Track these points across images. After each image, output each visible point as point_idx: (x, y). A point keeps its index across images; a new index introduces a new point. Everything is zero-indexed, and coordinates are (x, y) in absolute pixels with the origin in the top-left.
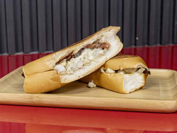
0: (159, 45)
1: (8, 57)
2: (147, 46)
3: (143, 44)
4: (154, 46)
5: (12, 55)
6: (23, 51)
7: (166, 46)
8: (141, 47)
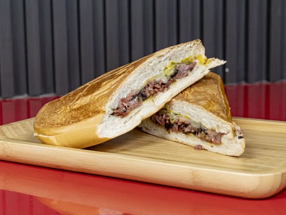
0: (265, 82)
2: (243, 83)
3: (238, 80)
4: (257, 83)
5: (8, 100)
6: (28, 93)
7: (278, 83)
8: (235, 84)
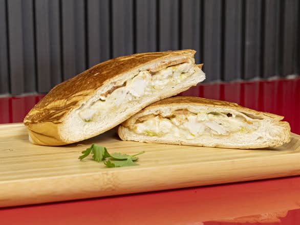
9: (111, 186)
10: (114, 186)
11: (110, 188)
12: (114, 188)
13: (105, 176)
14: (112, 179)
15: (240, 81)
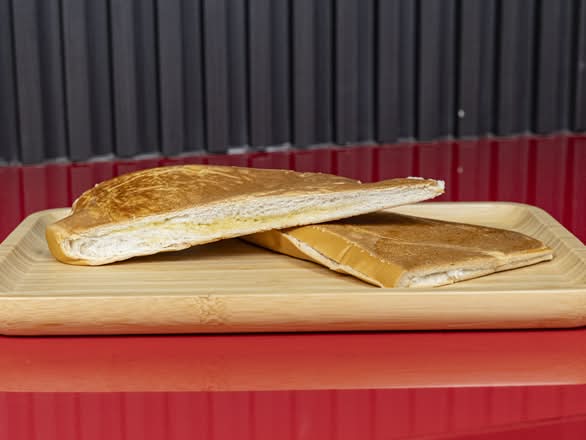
0: (528, 135)
1: (69, 169)
2: (490, 137)
3: (481, 132)
5: (80, 163)
7: (552, 137)
8: (474, 139)
9: (215, 317)
10: (220, 318)
11: (213, 321)
12: (220, 321)
13: (205, 301)
14: (215, 307)
15: (567, 133)
